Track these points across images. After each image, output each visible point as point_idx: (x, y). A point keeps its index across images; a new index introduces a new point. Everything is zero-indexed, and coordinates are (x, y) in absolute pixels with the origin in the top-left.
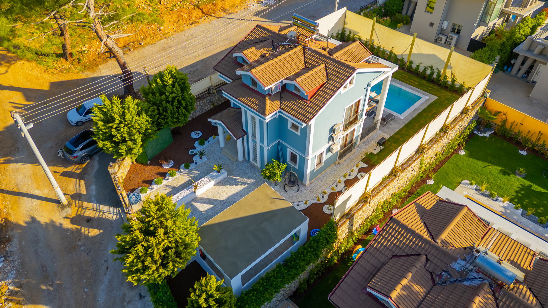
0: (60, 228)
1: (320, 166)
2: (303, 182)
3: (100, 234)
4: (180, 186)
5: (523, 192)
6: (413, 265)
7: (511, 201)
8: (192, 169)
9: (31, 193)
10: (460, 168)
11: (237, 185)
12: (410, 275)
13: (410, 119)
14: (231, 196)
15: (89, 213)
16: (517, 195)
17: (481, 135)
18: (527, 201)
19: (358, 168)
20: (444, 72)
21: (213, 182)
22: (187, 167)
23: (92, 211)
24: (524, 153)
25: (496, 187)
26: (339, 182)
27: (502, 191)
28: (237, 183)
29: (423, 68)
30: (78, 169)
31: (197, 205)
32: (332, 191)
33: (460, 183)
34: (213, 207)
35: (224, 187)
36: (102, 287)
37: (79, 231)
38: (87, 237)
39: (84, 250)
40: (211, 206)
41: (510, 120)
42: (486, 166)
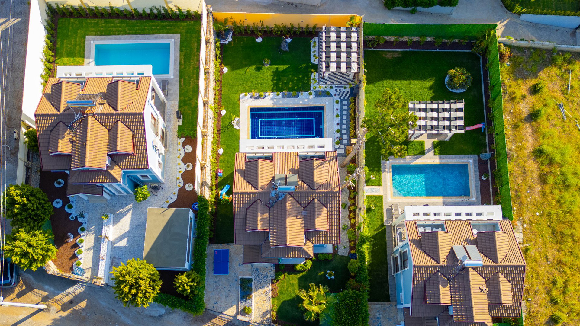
0: (62, 319)
1: (162, 166)
2: (160, 182)
3: (87, 302)
4: (94, 243)
5: (275, 78)
6: (257, 208)
7: (273, 91)
8: (87, 228)
9: (19, 320)
10: (232, 86)
11: (125, 215)
12: (259, 213)
13: (178, 73)
14: (130, 225)
15: (66, 300)
16: (274, 82)
17: (227, 42)
18: (281, 83)
19: (181, 145)
20: (168, 7)
21: (111, 226)
22: (83, 230)
23: (66, 297)
24: (260, 40)
25: (260, 86)
26: (179, 164)
27: (264, 86)
28: (124, 214)
29: (150, 10)
30: (21, 287)
31: (118, 245)
32: (181, 174)
33: (239, 99)
34: (128, 239)
35: (120, 223)
36: (123, 318)
37: (74, 310)
38: (83, 309)
39: (91, 315)
40: (126, 239)
41: (238, 21)
42: (245, 72)
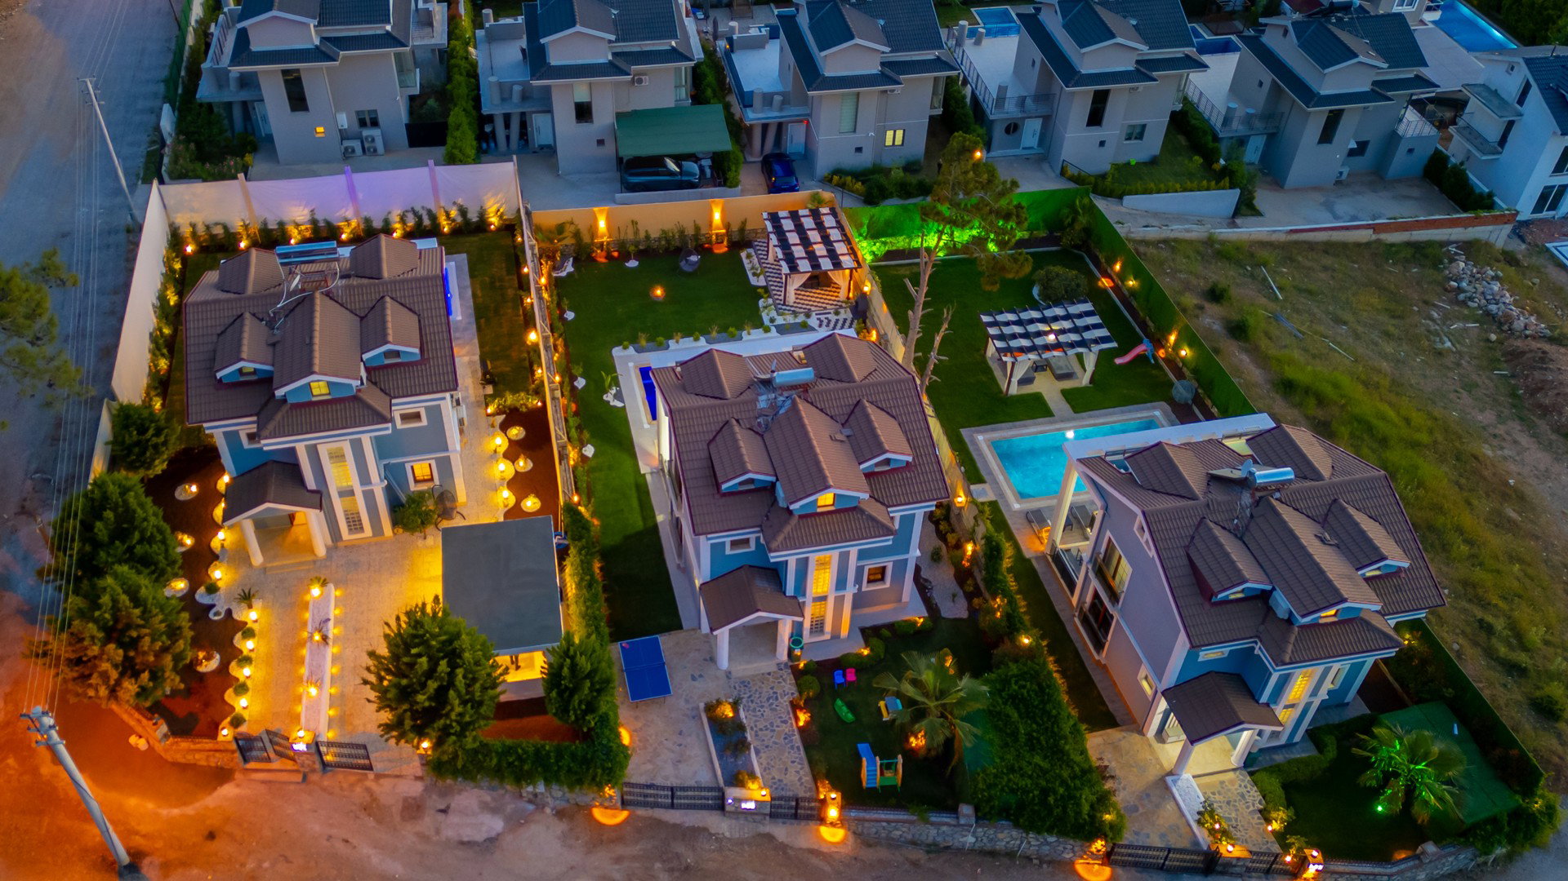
7: (684, 335)
10: (590, 338)
13: (471, 311)
17: (564, 274)
19: (497, 428)
24: (633, 264)
25: (652, 331)
26: (498, 466)
27: (662, 330)
32: (505, 482)
33: (612, 354)
41: (582, 230)
